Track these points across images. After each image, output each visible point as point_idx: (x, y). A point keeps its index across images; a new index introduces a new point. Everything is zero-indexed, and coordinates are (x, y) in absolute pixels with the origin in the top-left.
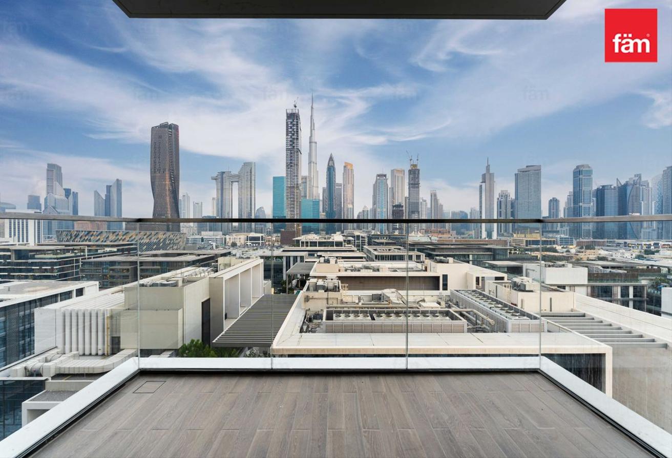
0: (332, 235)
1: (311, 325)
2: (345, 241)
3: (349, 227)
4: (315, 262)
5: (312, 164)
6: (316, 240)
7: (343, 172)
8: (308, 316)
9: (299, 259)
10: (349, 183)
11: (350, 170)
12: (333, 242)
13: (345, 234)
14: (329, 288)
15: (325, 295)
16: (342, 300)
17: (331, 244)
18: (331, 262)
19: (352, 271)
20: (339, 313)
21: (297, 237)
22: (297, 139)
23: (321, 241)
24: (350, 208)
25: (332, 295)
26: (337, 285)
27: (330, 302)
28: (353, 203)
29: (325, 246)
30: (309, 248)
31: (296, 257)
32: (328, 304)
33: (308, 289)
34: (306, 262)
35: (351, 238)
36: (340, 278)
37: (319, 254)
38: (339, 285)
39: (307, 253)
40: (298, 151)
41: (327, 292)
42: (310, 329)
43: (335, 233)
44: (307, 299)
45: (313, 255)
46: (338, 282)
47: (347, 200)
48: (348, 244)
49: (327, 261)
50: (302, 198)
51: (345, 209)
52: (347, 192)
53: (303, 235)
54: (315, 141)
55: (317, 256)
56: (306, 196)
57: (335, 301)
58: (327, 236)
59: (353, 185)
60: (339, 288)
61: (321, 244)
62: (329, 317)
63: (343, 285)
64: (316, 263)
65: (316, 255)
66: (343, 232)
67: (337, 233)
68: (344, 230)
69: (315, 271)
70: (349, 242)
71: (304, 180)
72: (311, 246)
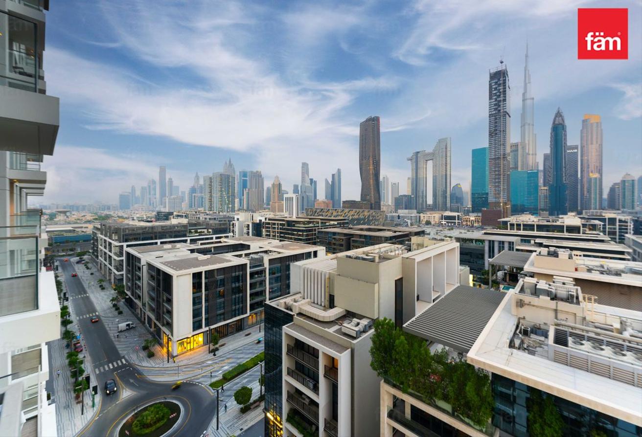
0: (561, 216)
1: (527, 341)
2: (584, 226)
3: (592, 206)
4: (531, 251)
5: (527, 127)
6: (533, 223)
7: (581, 128)
8: (523, 327)
9: (506, 246)
10: (592, 144)
11: (595, 126)
12: (563, 226)
13: (584, 215)
14: (558, 295)
15: (553, 304)
16: (584, 319)
17: (560, 229)
18: (559, 255)
19: (602, 273)
20: (580, 338)
21: (504, 218)
22: (505, 100)
23: (541, 223)
24: (596, 179)
25: (563, 306)
26: (575, 294)
27: (560, 316)
28: (600, 171)
29: (548, 231)
30: (522, 232)
31: (503, 242)
32: (556, 318)
33: (522, 290)
34: (517, 250)
35: (597, 222)
36: (578, 281)
37: (538, 240)
38: (577, 294)
39: (519, 238)
40: (506, 114)
41: (555, 302)
42: (525, 346)
43: (566, 214)
44: (520, 304)
45: (529, 242)
46: (577, 290)
47: (588, 168)
48: (590, 229)
49: (555, 255)
50: (511, 170)
51: (585, 180)
52: (588, 156)
53: (512, 215)
54: (532, 97)
55: (535, 243)
56: (516, 168)
57: (571, 318)
58: (551, 218)
59: (601, 146)
60: (577, 298)
61: (540, 228)
62: (561, 340)
63: (587, 296)
64: (534, 254)
65: (532, 242)
66: (580, 213)
67: (570, 214)
68: (582, 210)
69: (533, 264)
70: (594, 227)
71: (514, 148)
72: (524, 230)
